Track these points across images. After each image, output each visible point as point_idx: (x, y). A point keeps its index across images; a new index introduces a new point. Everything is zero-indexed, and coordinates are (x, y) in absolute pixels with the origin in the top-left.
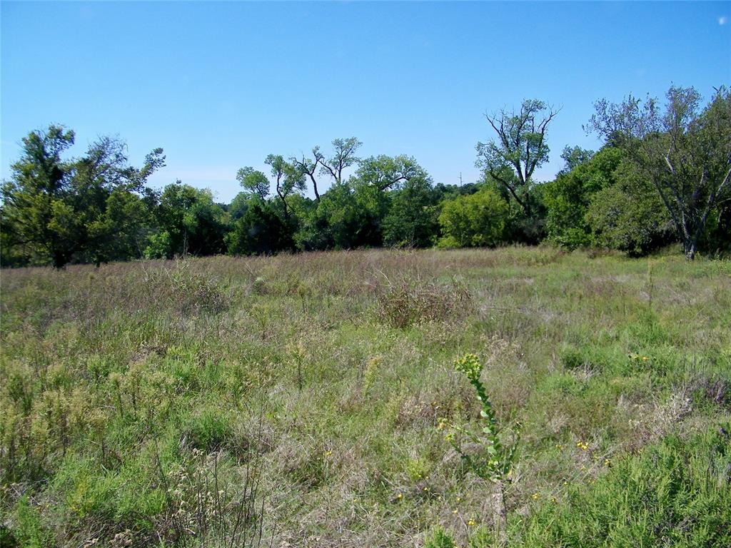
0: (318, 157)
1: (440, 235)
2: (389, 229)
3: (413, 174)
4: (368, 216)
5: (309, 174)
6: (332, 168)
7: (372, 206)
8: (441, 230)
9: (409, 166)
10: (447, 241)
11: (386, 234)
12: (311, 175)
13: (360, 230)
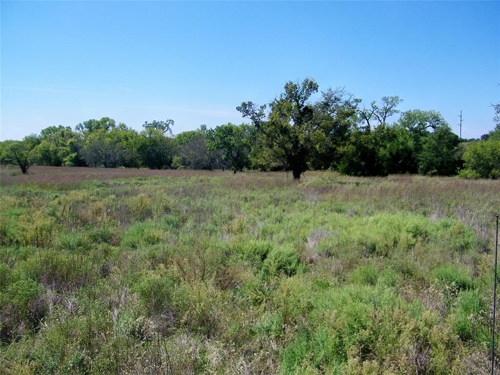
0: (375, 108)
1: (462, 168)
2: (423, 161)
3: (438, 124)
4: (407, 151)
5: (366, 119)
6: (379, 116)
7: (411, 143)
8: (464, 164)
9: (436, 118)
10: (467, 172)
11: (421, 165)
12: (368, 120)
13: (402, 160)
